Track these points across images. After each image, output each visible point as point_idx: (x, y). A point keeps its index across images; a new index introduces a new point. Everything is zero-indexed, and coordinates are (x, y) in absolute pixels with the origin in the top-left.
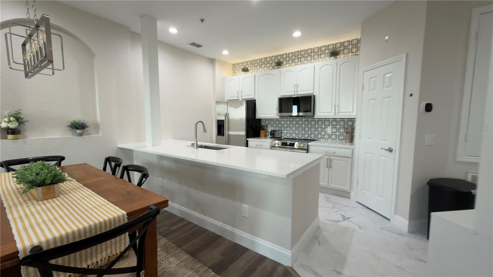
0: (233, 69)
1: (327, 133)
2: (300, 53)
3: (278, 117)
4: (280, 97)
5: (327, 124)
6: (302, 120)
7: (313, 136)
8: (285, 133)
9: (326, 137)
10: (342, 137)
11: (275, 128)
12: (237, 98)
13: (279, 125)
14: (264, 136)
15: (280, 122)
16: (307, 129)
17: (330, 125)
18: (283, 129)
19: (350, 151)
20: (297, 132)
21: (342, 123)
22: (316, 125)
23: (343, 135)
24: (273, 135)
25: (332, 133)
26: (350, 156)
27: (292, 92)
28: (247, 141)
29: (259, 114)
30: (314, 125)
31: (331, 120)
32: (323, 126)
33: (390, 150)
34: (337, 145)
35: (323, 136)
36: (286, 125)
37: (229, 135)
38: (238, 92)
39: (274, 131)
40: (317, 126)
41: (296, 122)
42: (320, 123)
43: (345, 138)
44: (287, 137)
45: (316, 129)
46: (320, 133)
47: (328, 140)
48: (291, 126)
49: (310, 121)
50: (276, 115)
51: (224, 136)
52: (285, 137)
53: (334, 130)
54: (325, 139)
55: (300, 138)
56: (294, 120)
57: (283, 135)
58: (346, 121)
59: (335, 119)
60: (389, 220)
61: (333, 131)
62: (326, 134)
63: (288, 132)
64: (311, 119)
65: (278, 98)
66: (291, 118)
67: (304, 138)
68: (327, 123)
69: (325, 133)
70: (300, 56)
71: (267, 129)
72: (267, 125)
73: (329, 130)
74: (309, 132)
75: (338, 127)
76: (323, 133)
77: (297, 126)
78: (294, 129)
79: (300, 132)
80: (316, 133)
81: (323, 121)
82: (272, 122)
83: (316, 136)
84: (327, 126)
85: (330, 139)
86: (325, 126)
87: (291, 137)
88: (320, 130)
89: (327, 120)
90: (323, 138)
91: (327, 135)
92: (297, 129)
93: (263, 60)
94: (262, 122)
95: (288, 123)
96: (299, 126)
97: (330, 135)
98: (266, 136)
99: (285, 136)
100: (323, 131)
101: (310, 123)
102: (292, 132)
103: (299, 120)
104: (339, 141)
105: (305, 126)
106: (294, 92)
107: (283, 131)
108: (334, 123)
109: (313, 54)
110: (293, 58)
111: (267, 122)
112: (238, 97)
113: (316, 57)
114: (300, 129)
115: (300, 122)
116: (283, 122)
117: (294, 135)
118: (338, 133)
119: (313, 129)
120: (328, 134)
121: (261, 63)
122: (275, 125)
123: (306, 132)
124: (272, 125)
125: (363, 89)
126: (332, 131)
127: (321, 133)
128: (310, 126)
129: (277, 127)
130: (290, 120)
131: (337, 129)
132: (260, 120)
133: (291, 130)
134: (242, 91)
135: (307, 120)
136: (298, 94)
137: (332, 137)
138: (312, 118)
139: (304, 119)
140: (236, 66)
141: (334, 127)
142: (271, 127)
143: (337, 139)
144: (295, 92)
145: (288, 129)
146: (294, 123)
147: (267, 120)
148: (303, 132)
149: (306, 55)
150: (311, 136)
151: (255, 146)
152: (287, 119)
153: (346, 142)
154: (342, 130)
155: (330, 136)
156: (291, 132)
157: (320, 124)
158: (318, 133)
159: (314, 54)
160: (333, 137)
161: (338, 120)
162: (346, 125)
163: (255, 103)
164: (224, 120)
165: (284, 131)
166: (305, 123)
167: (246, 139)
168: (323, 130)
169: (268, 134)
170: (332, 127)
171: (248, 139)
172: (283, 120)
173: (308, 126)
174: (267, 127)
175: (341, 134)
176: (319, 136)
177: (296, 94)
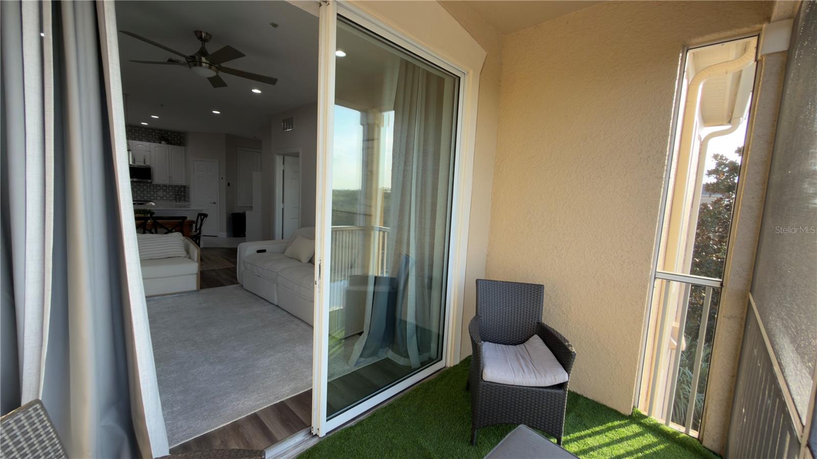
7: (146, 198)
9: (158, 198)
10: (171, 198)
16: (139, 192)
17: (162, 189)
21: (171, 188)
31: (161, 186)
33: (215, 203)
35: (155, 198)
43: (174, 198)
45: (149, 193)
47: (160, 201)
53: (165, 193)
54: (158, 200)
59: (165, 186)
60: (216, 236)
61: (163, 194)
64: (143, 185)
68: (158, 188)
74: (142, 195)
75: (168, 191)
76: (156, 196)
80: (149, 195)
81: (155, 186)
83: (149, 198)
85: (162, 200)
86: (158, 190)
88: (152, 193)
89: (158, 185)
101: (142, 187)
108: (164, 188)
113: (144, 135)
118: (168, 196)
119: (145, 192)
120: (159, 196)
127: (154, 196)
128: (142, 190)
131: (167, 193)
141: (164, 191)
150: (144, 198)
154: (171, 194)
155: (162, 198)
160: (165, 198)
161: (168, 186)
168: (156, 193)
173: (140, 190)
175: (171, 196)
176: (152, 198)
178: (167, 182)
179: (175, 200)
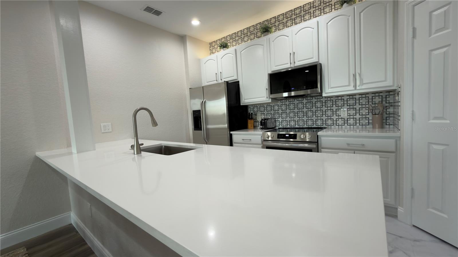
0: (210, 49)
1: (340, 117)
2: (293, 13)
3: (270, 101)
4: (270, 72)
5: (340, 105)
6: (302, 102)
7: (319, 123)
8: (280, 121)
9: (340, 122)
11: (266, 116)
12: (215, 82)
13: (271, 112)
14: (253, 127)
15: (273, 108)
16: (310, 114)
17: (346, 105)
18: (277, 116)
19: (393, 141)
20: (296, 119)
21: (363, 101)
22: (324, 107)
23: (366, 118)
24: (265, 125)
25: (349, 117)
26: (393, 149)
27: (288, 64)
28: (231, 135)
29: (245, 100)
30: (320, 108)
31: (345, 98)
32: (334, 108)
34: (358, 133)
35: (335, 122)
36: (280, 111)
37: (207, 129)
38: (216, 74)
39: (265, 119)
40: (324, 109)
41: (295, 105)
42: (329, 104)
43: (370, 121)
44: (283, 126)
45: (324, 113)
46: (330, 118)
47: (343, 127)
48: (288, 111)
49: (314, 102)
50: (267, 98)
51: (202, 130)
52: (281, 127)
53: (352, 112)
54: (339, 125)
55: (301, 127)
56: (292, 102)
57: (278, 124)
58: (370, 97)
59: (351, 96)
61: (350, 114)
62: (338, 119)
63: (284, 119)
64: (316, 100)
65: (268, 74)
66: (287, 101)
67: (308, 127)
68: (340, 103)
69: (337, 117)
70: (294, 17)
71: (256, 118)
72: (256, 113)
73: (344, 113)
74: (314, 118)
75: (358, 107)
76: (335, 117)
77: (296, 110)
78: (292, 115)
79: (301, 119)
80: (324, 118)
81: (334, 101)
82: (262, 109)
83: (324, 122)
84: (340, 108)
85: (346, 125)
86: (337, 108)
87: (288, 127)
88: (329, 113)
89: (340, 98)
90: (335, 125)
91: (340, 120)
92: (296, 115)
93: (246, 31)
94: (249, 110)
95: (284, 108)
96: (298, 110)
97: (346, 119)
98: (255, 127)
99: (281, 125)
100: (334, 115)
101: (314, 105)
102: (290, 119)
103: (298, 102)
104: (361, 127)
105: (307, 110)
106: (289, 64)
107: (277, 120)
108: (351, 102)
109: (312, 11)
110: (285, 20)
111: (255, 109)
112: (217, 81)
113: (318, 12)
114: (301, 114)
115: (300, 106)
116: (276, 108)
117: (292, 123)
118: (358, 116)
119: (319, 114)
120: (342, 118)
121: (243, 36)
122: (266, 112)
123: (310, 118)
124: (262, 113)
125: (414, 36)
126: (348, 113)
127: (332, 117)
128: (314, 109)
129: (269, 114)
130: (286, 103)
131: (356, 110)
132: (246, 107)
133: (288, 117)
134: (221, 73)
135: (309, 101)
136: (296, 65)
137: (349, 122)
138: (316, 98)
139: (305, 101)
140: (214, 44)
141: (351, 107)
142: (261, 115)
143: (358, 124)
144: (291, 64)
145: (284, 115)
146: (292, 106)
147: (255, 105)
148: (305, 118)
149: (303, 13)
150: (317, 122)
151: (242, 141)
152: (281, 103)
153: (374, 127)
154: (364, 112)
155: (346, 121)
156: (288, 119)
157: (329, 106)
158: (327, 118)
159: (314, 9)
160: (351, 121)
161: (357, 97)
162: (370, 103)
163: (239, 85)
164: (200, 111)
165: (279, 119)
166: (307, 105)
167: (229, 132)
168: (334, 113)
169: (258, 124)
170: (348, 107)
171: (231, 132)
172: (276, 104)
173: (312, 109)
174: (256, 116)
175: (364, 116)
176: (329, 122)
177: (292, 66)
178: (350, 90)
179: (373, 124)
